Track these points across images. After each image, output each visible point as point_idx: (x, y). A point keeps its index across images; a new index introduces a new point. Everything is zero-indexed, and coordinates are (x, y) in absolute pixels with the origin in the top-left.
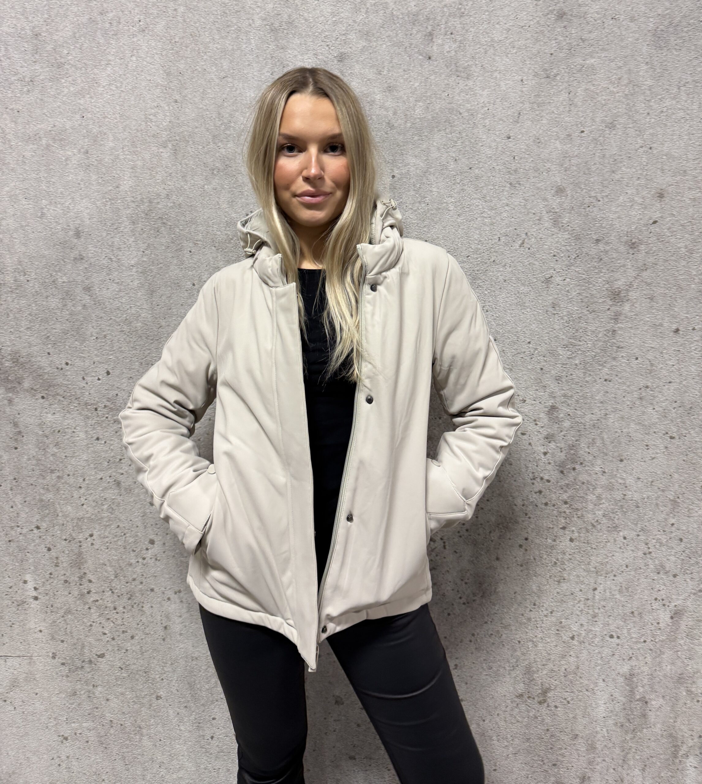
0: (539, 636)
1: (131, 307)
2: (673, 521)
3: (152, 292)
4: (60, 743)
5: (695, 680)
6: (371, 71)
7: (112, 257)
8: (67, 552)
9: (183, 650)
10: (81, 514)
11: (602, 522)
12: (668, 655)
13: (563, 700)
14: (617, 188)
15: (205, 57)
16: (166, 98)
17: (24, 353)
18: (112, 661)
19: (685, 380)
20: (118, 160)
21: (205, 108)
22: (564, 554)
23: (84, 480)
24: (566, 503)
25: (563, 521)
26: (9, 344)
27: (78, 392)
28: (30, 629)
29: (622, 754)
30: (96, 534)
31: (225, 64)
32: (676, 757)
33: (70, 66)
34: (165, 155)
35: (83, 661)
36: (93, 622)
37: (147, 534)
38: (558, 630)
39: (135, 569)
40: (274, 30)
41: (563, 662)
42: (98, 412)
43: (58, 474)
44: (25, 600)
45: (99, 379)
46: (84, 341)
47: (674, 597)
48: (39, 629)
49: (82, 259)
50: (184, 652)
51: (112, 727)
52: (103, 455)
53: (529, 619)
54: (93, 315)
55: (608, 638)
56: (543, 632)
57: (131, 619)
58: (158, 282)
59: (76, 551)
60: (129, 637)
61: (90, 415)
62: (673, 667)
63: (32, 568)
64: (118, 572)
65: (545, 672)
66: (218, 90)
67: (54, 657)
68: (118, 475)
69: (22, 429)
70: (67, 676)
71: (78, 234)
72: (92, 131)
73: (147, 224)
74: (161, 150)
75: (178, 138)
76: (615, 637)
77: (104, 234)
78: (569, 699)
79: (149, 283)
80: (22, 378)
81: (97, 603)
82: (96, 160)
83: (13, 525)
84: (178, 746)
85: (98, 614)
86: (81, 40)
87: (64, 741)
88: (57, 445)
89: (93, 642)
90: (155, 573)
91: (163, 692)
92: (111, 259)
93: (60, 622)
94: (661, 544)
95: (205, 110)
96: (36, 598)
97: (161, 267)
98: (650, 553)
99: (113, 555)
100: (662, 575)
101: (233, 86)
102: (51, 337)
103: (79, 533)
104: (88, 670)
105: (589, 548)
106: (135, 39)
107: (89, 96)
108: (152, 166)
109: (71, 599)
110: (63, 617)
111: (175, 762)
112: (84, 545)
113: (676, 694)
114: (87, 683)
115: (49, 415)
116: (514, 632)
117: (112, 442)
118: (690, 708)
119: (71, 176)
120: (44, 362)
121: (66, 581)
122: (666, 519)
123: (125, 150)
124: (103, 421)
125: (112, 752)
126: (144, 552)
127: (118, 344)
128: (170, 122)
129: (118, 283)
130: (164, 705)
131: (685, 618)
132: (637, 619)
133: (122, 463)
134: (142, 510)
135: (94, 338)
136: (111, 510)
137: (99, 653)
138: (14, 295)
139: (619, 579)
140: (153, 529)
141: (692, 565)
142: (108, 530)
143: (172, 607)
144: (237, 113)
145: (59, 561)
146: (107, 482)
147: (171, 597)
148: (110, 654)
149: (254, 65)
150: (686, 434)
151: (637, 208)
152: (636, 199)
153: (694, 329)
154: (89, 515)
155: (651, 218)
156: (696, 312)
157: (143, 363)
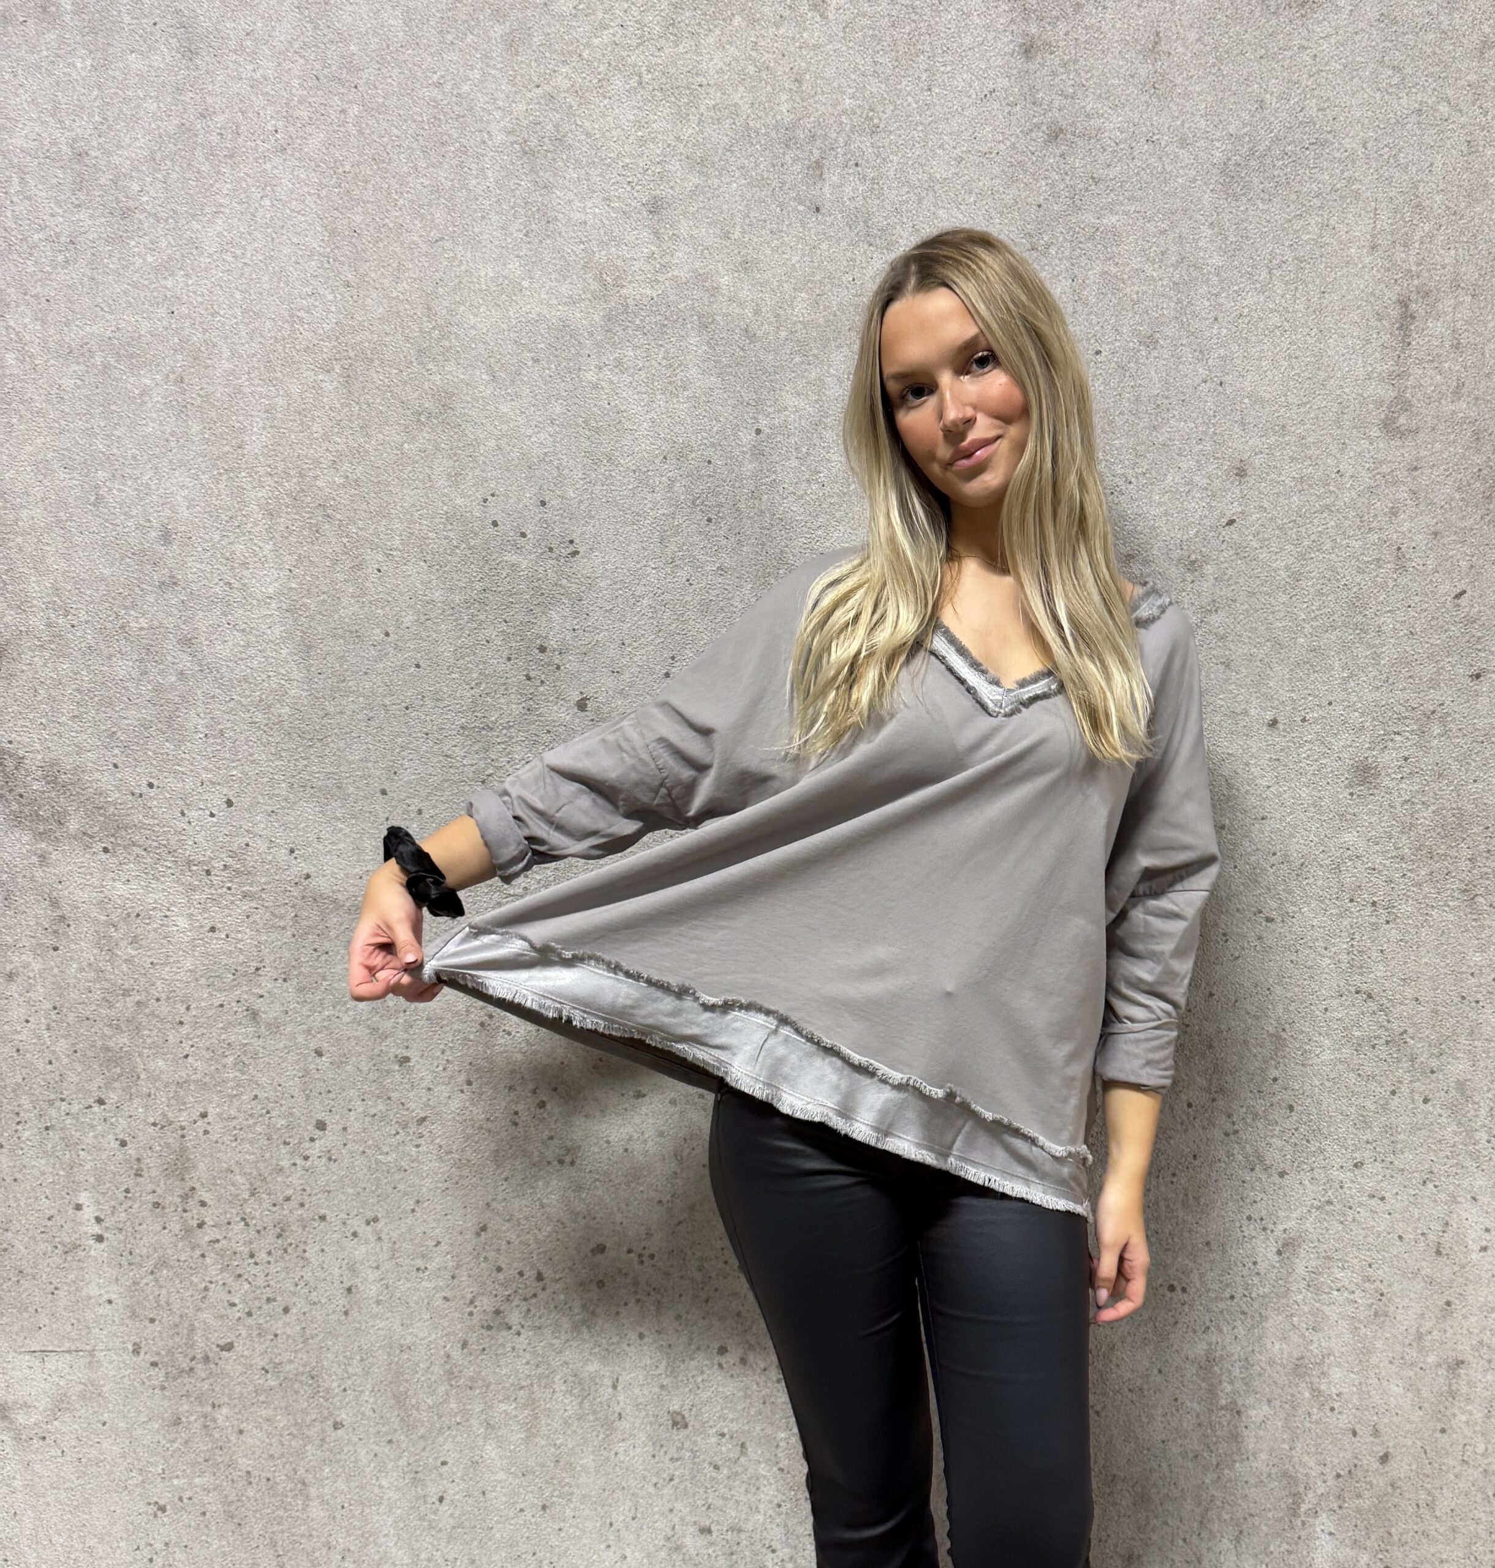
1: (269, 677)
2: (1275, 1073)
3: (307, 648)
4: (151, 1518)
5: (1325, 1369)
6: (711, 231)
7: (232, 581)
8: (158, 1148)
9: (382, 1333)
10: (184, 1074)
12: (1275, 1322)
14: (1163, 458)
15: (401, 201)
16: (329, 278)
17: (68, 763)
18: (246, 1357)
19: (1291, 813)
20: (239, 396)
21: (401, 297)
23: (188, 1009)
26: (39, 748)
27: (174, 839)
28: (90, 1298)
29: (1198, 1510)
30: (212, 1111)
31: (440, 215)
32: (1294, 1512)
34: (328, 386)
35: (193, 1359)
36: (211, 1282)
37: (311, 1111)
39: (290, 1179)
40: (528, 153)
42: (213, 878)
43: (138, 998)
44: (78, 1242)
45: (212, 815)
46: (182, 741)
47: (1281, 1213)
48: (106, 1297)
49: (175, 584)
50: (385, 1336)
51: (250, 1483)
52: (224, 959)
54: (199, 692)
55: (1167, 1294)
57: (283, 1275)
58: (320, 629)
59: (176, 1146)
60: (280, 1310)
61: (197, 883)
62: (1284, 1346)
63: (92, 1180)
64: (256, 1185)
66: (426, 265)
67: (136, 1351)
68: (253, 999)
69: (66, 910)
70: (163, 1388)
71: (166, 537)
72: (188, 341)
73: (297, 517)
74: (320, 377)
75: (352, 354)
76: (1179, 1289)
77: (217, 537)
79: (302, 631)
80: (66, 813)
81: (216, 1245)
82: (199, 395)
83: (53, 1096)
84: (376, 1518)
85: (219, 1267)
87: (159, 1513)
88: (135, 940)
89: (211, 1321)
90: (327, 1185)
91: (347, 1414)
92: (230, 584)
93: (147, 1284)
94: (1256, 1117)
95: (402, 301)
96: (100, 1239)
97: (324, 601)
98: (1236, 1132)
99: (247, 1153)
100: (1259, 1174)
101: (455, 257)
102: (119, 734)
103: (180, 1110)
104: (203, 1375)
106: (268, 166)
107: (182, 272)
108: (304, 406)
109: (166, 1238)
110: (152, 1273)
111: (371, 1549)
112: (191, 1135)
113: (1293, 1395)
114: (200, 1399)
115: (118, 885)
117: (240, 936)
118: (1317, 1423)
119: (151, 424)
120: (105, 780)
121: (157, 1205)
122: (1262, 1071)
123: (252, 376)
124: (221, 896)
125: (251, 1532)
126: (307, 1145)
127: (245, 747)
128: (336, 323)
129: (243, 630)
130: (349, 1440)
131: (1303, 1253)
132: (1216, 1257)
133: (259, 975)
134: (302, 1064)
135: (202, 735)
136: (240, 1065)
137: (222, 1342)
138: (47, 654)
139: (1183, 1181)
140: (322, 1102)
141: (1313, 1154)
142: (236, 1103)
143: (360, 1251)
144: (462, 308)
145: (143, 1166)
146: (232, 1013)
147: (360, 1231)
148: (244, 1344)
149: (494, 218)
150: (1294, 912)
151: (1198, 495)
152: (1196, 478)
153: (1304, 720)
154: (198, 1076)
155: (1223, 515)
156: (1307, 688)
157: (296, 786)
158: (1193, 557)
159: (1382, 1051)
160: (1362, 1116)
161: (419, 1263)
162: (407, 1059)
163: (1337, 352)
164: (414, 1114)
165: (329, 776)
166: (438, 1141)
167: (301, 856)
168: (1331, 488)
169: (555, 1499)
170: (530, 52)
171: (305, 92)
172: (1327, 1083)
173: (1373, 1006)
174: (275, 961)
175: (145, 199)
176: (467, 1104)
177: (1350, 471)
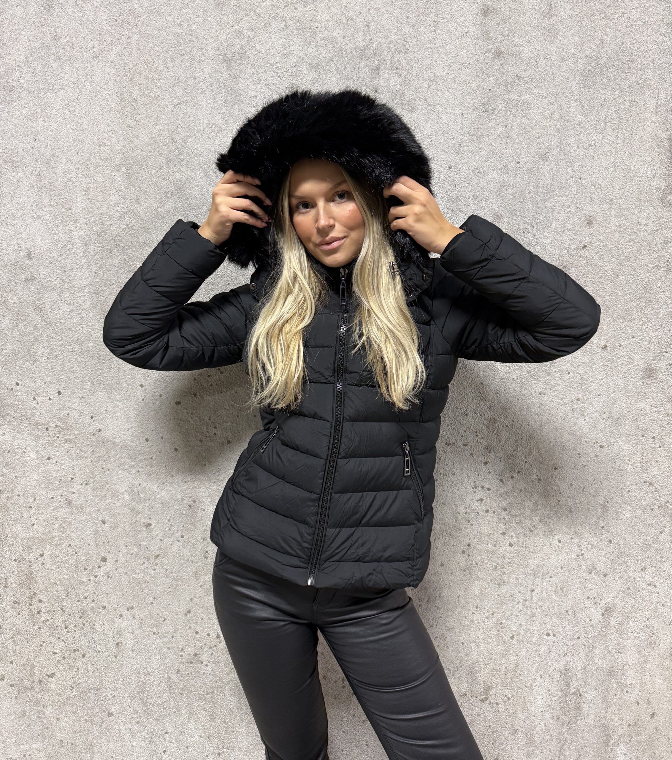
0: (482, 637)
1: (82, 327)
2: (603, 524)
5: (624, 672)
7: (64, 278)
8: (17, 573)
9: (135, 666)
10: (31, 534)
11: (539, 527)
12: (599, 650)
13: (503, 697)
14: (550, 215)
15: (159, 84)
16: (119, 123)
18: (62, 680)
19: (613, 392)
20: (70, 183)
21: (158, 133)
22: (504, 558)
23: (35, 500)
24: (505, 510)
25: (503, 527)
27: (29, 412)
29: (559, 745)
30: (46, 553)
31: (179, 92)
32: (607, 745)
33: (22, 89)
34: (118, 178)
35: (33, 682)
36: (44, 642)
37: (99, 552)
38: (499, 631)
39: (87, 587)
40: (227, 60)
41: (504, 661)
42: (49, 432)
43: (8, 495)
45: (50, 399)
46: (35, 361)
47: (604, 595)
49: (33, 280)
50: (136, 668)
51: (62, 746)
52: (55, 474)
53: (472, 621)
54: (44, 336)
55: (545, 636)
56: (485, 633)
57: (82, 638)
59: (26, 571)
60: (81, 656)
61: (41, 434)
62: (604, 661)
64: (69, 591)
65: (487, 671)
66: (172, 116)
67: (2, 679)
68: (69, 495)
70: (16, 698)
71: (29, 256)
72: (43, 154)
73: (100, 245)
74: (114, 173)
75: (131, 162)
76: (552, 635)
77: (56, 256)
78: (509, 696)
81: (47, 623)
82: (49, 182)
85: (48, 634)
86: (34, 64)
88: (6, 464)
89: (43, 662)
90: (107, 590)
91: (115, 709)
92: (63, 280)
93: (9, 644)
94: (593, 546)
95: (158, 135)
97: (114, 288)
98: (583, 554)
99: (64, 574)
100: (593, 575)
101: (187, 113)
103: (29, 553)
104: (38, 690)
105: (527, 552)
106: (89, 65)
107: (41, 119)
108: (105, 189)
109: (20, 620)
110: (12, 638)
112: (35, 565)
113: (608, 686)
114: (37, 703)
116: (457, 634)
117: (63, 462)
118: (619, 699)
121: (15, 602)
122: (596, 522)
123: (77, 172)
124: (54, 441)
126: (97, 570)
127: (69, 364)
128: (123, 146)
129: (70, 303)
130: (116, 722)
131: (614, 614)
132: (571, 617)
133: (73, 482)
134: (94, 528)
135: (45, 358)
136: (62, 529)
137: (49, 673)
139: (555, 580)
140: (105, 547)
141: (621, 564)
142: (60, 549)
143: (124, 624)
144: (190, 139)
145: (8, 582)
146: (58, 502)
147: (123, 614)
148: (61, 674)
149: (208, 93)
150: (614, 442)
151: (568, 233)
152: (567, 225)
153: (620, 346)
154: (39, 535)
155: (581, 243)
156: (622, 330)
157: (95, 383)
158: (565, 264)
159: (656, 512)
160: (646, 544)
161: (155, 630)
162: (150, 525)
163: (638, 164)
164: (153, 553)
165: (113, 378)
166: (165, 567)
167: (97, 420)
168: (635, 231)
169: (225, 750)
170: (228, 9)
171: (109, 28)
172: (629, 529)
173: (652, 489)
174: (81, 474)
175: (22, 81)
176: (181, 548)
177: (644, 222)
